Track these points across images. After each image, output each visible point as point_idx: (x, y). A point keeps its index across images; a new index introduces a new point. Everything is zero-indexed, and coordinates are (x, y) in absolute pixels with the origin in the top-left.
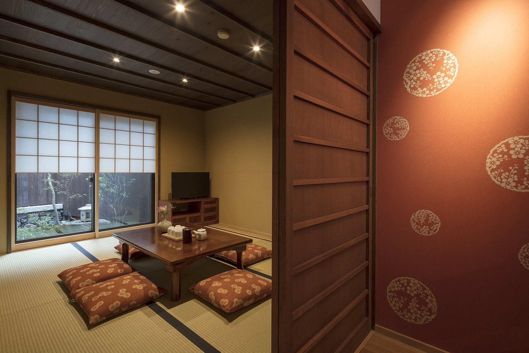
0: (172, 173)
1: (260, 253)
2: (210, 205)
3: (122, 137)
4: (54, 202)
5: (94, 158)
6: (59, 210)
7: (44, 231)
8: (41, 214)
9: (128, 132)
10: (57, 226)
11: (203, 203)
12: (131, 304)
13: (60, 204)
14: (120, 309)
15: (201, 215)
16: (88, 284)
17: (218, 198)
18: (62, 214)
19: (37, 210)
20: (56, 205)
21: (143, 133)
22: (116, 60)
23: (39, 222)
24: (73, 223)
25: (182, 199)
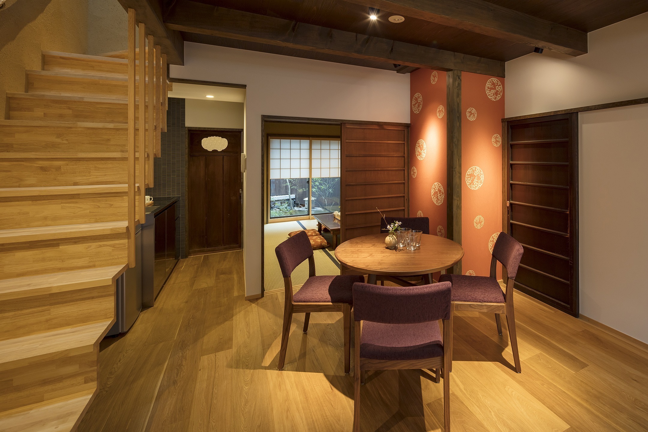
3: (325, 154)
4: (290, 193)
5: (309, 168)
6: (292, 199)
7: (284, 213)
8: (282, 202)
10: (292, 211)
13: (293, 195)
18: (295, 202)
19: (280, 199)
20: (291, 195)
23: (281, 207)
24: (301, 209)
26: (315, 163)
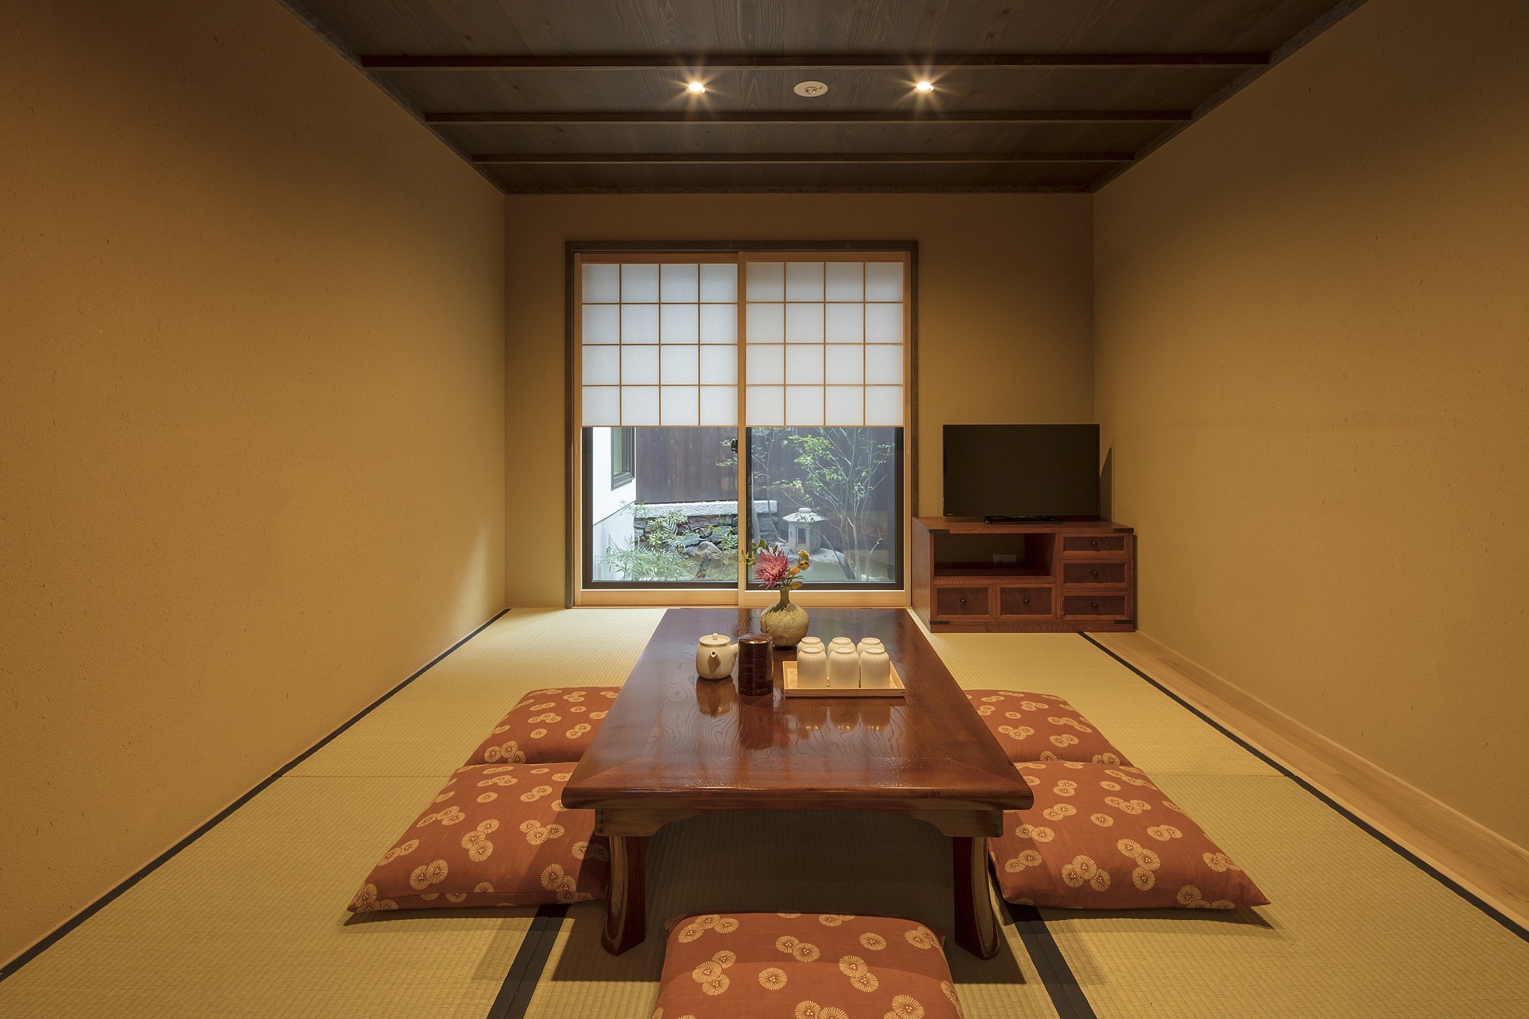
0: (945, 427)
1: (1147, 867)
2: (1093, 553)
3: (805, 322)
5: (735, 385)
9: (818, 304)
11: (1059, 543)
12: (477, 890)
14: (442, 895)
15: (1051, 588)
16: (506, 755)
17: (1131, 530)
21: (864, 302)
22: (696, 87)
25: (991, 520)
26: (762, 364)
